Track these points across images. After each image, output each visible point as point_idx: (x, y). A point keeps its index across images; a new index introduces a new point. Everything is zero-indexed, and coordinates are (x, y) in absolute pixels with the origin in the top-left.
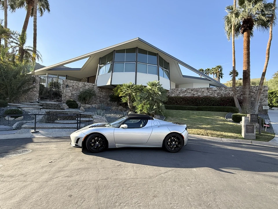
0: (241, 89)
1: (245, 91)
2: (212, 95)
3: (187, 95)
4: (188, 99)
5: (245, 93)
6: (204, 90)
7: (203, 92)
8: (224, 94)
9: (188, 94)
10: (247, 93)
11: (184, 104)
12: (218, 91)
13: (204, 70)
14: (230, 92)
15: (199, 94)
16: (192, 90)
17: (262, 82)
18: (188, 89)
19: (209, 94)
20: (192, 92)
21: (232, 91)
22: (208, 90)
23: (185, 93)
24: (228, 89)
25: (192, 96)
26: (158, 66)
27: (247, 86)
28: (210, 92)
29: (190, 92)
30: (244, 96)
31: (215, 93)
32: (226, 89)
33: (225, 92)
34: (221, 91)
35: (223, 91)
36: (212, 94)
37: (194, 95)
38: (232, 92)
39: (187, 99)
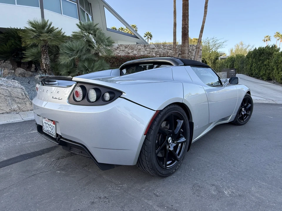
0: (179, 47)
1: (184, 49)
2: (150, 55)
3: (120, 54)
4: (123, 59)
5: (185, 52)
6: (141, 47)
7: (140, 49)
8: (163, 53)
9: (121, 52)
10: (187, 52)
11: (117, 66)
12: (156, 50)
13: (118, 28)
14: (168, 51)
15: (135, 52)
16: (126, 47)
17: (199, 41)
18: (121, 45)
19: (146, 52)
20: (127, 50)
21: (170, 49)
22: (145, 48)
23: (118, 51)
24: (166, 47)
25: (126, 54)
26: (77, 3)
27: (186, 44)
28: (147, 50)
29: (124, 49)
30: (183, 55)
31: (153, 51)
32: (165, 47)
33: (164, 51)
34: (159, 50)
35: (161, 50)
36: (149, 53)
37: (129, 53)
38: (171, 51)
39: (121, 58)
